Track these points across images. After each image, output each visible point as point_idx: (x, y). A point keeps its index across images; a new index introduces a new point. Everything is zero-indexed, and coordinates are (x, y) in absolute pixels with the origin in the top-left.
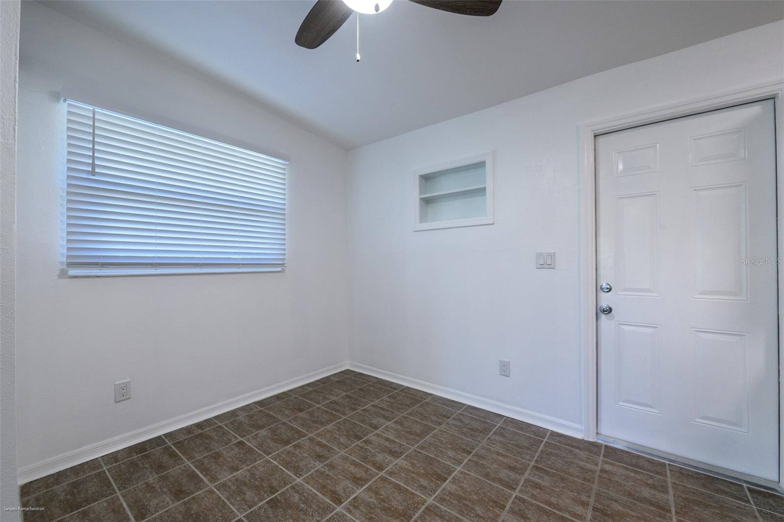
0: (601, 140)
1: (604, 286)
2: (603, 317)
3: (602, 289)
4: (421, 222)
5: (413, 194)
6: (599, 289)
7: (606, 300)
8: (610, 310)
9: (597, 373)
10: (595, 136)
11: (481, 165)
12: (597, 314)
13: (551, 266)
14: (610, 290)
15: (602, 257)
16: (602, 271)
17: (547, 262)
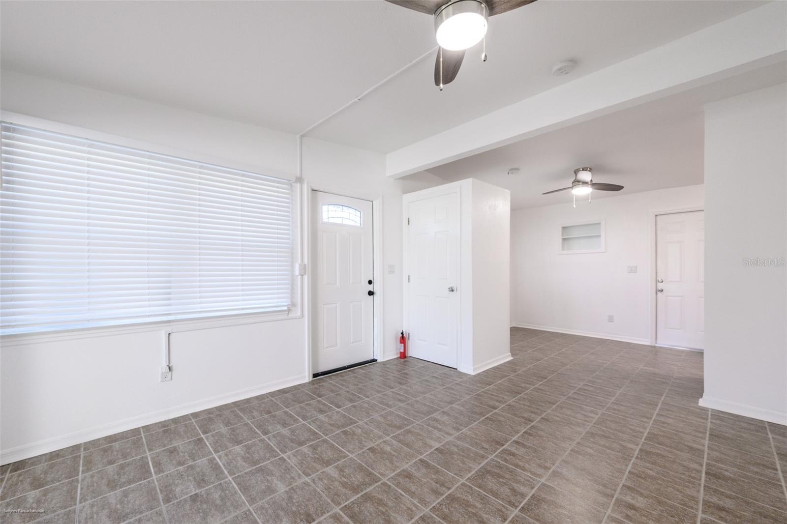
0: (658, 218)
1: (660, 280)
2: (659, 293)
3: (659, 281)
4: (563, 249)
5: (558, 236)
6: (657, 281)
7: (660, 286)
8: (662, 291)
9: (656, 317)
10: (656, 216)
11: (599, 224)
12: (656, 292)
13: (635, 272)
14: (662, 282)
15: (659, 268)
16: (659, 274)
17: (633, 270)
